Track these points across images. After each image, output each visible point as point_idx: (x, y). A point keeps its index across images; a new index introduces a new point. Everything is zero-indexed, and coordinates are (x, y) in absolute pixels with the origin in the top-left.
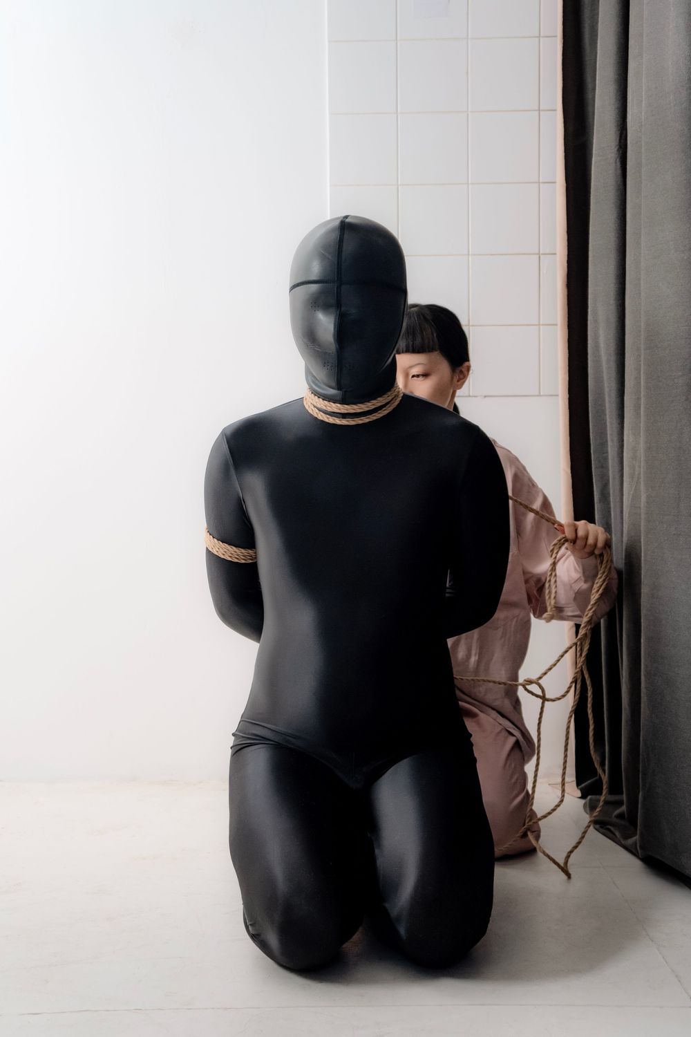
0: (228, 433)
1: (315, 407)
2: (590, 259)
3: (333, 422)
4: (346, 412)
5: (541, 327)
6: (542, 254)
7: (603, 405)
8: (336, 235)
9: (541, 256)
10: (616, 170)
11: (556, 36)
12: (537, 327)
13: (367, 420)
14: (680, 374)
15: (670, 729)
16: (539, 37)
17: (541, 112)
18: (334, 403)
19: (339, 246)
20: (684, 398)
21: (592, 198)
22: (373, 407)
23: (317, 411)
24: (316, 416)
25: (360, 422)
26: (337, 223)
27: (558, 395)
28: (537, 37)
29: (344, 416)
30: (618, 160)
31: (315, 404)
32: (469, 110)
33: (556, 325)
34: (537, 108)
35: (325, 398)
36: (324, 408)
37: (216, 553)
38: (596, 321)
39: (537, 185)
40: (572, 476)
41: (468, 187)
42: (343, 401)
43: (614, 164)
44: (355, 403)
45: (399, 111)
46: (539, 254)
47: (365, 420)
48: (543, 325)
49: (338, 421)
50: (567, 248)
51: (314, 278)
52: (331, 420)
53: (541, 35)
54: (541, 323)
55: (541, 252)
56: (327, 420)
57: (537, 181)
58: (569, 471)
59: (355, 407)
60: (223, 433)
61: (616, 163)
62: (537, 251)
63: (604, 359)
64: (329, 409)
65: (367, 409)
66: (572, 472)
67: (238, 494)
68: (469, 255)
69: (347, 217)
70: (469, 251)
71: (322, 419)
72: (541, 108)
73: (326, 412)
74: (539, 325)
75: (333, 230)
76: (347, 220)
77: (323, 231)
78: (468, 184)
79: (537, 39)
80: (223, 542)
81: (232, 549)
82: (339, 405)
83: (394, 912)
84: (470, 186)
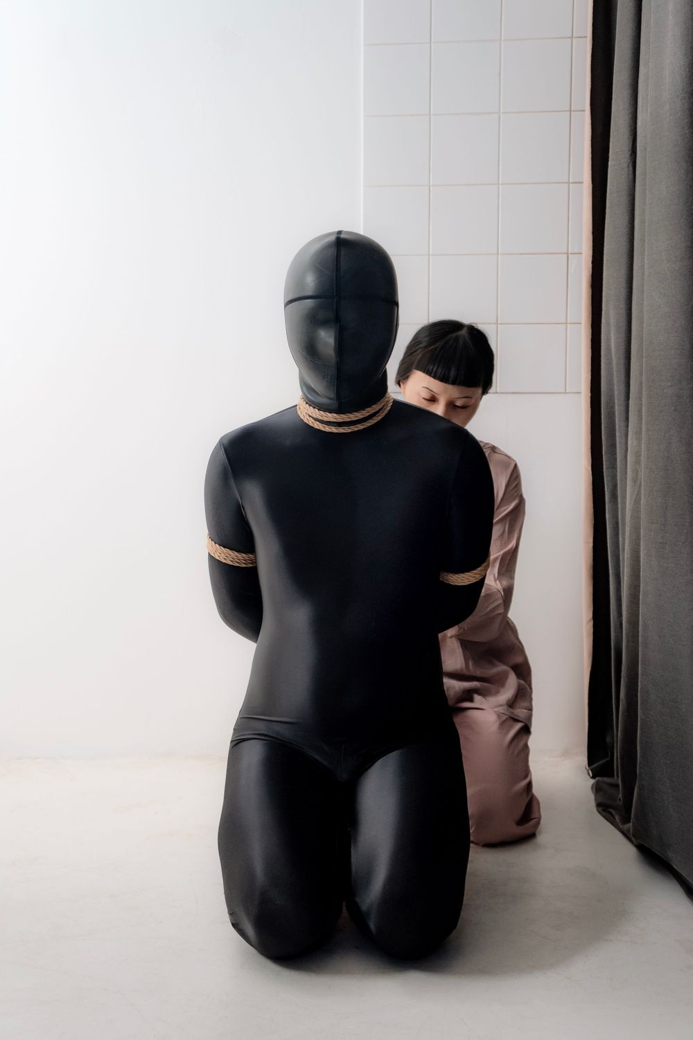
0: (225, 442)
1: (310, 416)
2: (605, 262)
3: (330, 431)
4: (342, 421)
5: (569, 325)
6: (571, 254)
7: (613, 407)
8: (333, 251)
9: (570, 256)
10: (628, 174)
11: (586, 37)
12: (564, 326)
13: (362, 427)
14: (670, 384)
15: (655, 725)
16: (572, 37)
17: (572, 113)
18: (330, 413)
19: (337, 261)
20: (673, 408)
21: (607, 201)
22: (368, 414)
23: (313, 421)
24: (312, 425)
25: (356, 429)
26: (333, 238)
27: (580, 393)
28: (569, 38)
29: (339, 424)
30: (631, 164)
31: (311, 415)
32: (501, 111)
33: (580, 323)
34: (568, 109)
35: (321, 407)
36: (320, 418)
37: (217, 558)
38: (608, 324)
39: (567, 185)
40: (592, 473)
41: (499, 187)
42: (339, 411)
43: (626, 169)
44: (351, 412)
45: (432, 113)
46: (567, 253)
47: (360, 427)
48: (570, 323)
49: (334, 430)
50: (592, 248)
51: (310, 293)
52: (327, 429)
53: (574, 36)
54: (568, 321)
55: (570, 252)
56: (323, 429)
57: (567, 181)
58: (590, 469)
59: (351, 416)
60: (221, 442)
61: (628, 167)
62: (565, 251)
63: (614, 362)
64: (326, 419)
65: (362, 417)
66: (592, 470)
67: (238, 502)
68: (498, 254)
69: (340, 232)
70: (498, 252)
71: (318, 428)
72: (572, 109)
73: (322, 422)
74: (566, 323)
75: (329, 246)
76: (342, 236)
77: (318, 246)
78: (499, 184)
79: (570, 40)
80: (224, 547)
81: (234, 554)
82: (335, 415)
83: (364, 907)
84: (501, 187)
